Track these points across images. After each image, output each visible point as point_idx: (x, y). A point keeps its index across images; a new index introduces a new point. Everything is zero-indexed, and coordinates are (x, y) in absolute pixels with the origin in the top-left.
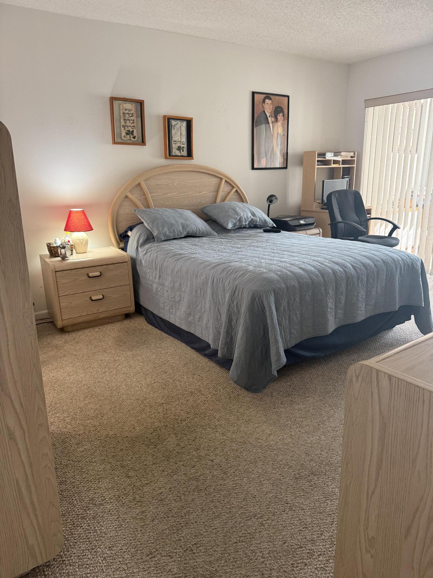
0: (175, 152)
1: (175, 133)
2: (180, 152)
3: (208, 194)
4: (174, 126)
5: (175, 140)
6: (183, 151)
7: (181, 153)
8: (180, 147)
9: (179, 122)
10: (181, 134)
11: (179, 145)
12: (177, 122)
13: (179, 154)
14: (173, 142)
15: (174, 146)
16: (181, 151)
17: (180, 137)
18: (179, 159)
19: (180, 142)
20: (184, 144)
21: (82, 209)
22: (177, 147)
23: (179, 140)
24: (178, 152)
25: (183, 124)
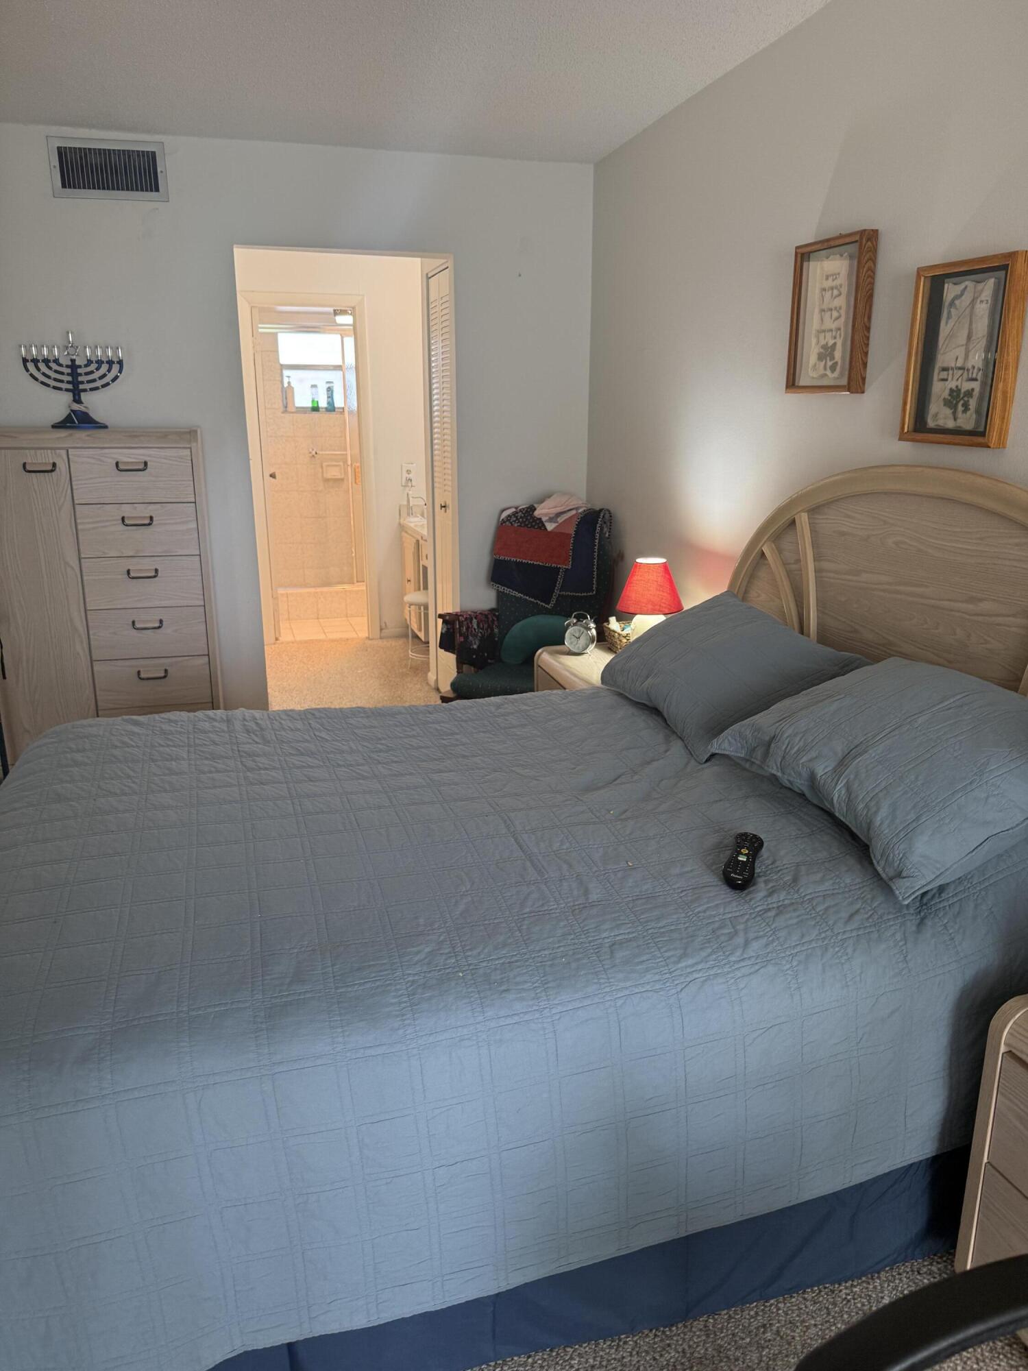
0: (939, 415)
1: (951, 336)
2: (954, 413)
3: (1000, 620)
4: (952, 304)
5: (945, 365)
6: (966, 408)
7: (955, 419)
8: (958, 390)
9: (968, 283)
10: (969, 337)
11: (952, 384)
12: (962, 286)
13: (950, 424)
14: (936, 371)
15: (939, 389)
16: (960, 408)
17: (963, 349)
18: (948, 443)
19: (960, 372)
20: (976, 380)
21: (661, 560)
22: (946, 394)
23: (959, 364)
24: (948, 412)
25: (982, 291)
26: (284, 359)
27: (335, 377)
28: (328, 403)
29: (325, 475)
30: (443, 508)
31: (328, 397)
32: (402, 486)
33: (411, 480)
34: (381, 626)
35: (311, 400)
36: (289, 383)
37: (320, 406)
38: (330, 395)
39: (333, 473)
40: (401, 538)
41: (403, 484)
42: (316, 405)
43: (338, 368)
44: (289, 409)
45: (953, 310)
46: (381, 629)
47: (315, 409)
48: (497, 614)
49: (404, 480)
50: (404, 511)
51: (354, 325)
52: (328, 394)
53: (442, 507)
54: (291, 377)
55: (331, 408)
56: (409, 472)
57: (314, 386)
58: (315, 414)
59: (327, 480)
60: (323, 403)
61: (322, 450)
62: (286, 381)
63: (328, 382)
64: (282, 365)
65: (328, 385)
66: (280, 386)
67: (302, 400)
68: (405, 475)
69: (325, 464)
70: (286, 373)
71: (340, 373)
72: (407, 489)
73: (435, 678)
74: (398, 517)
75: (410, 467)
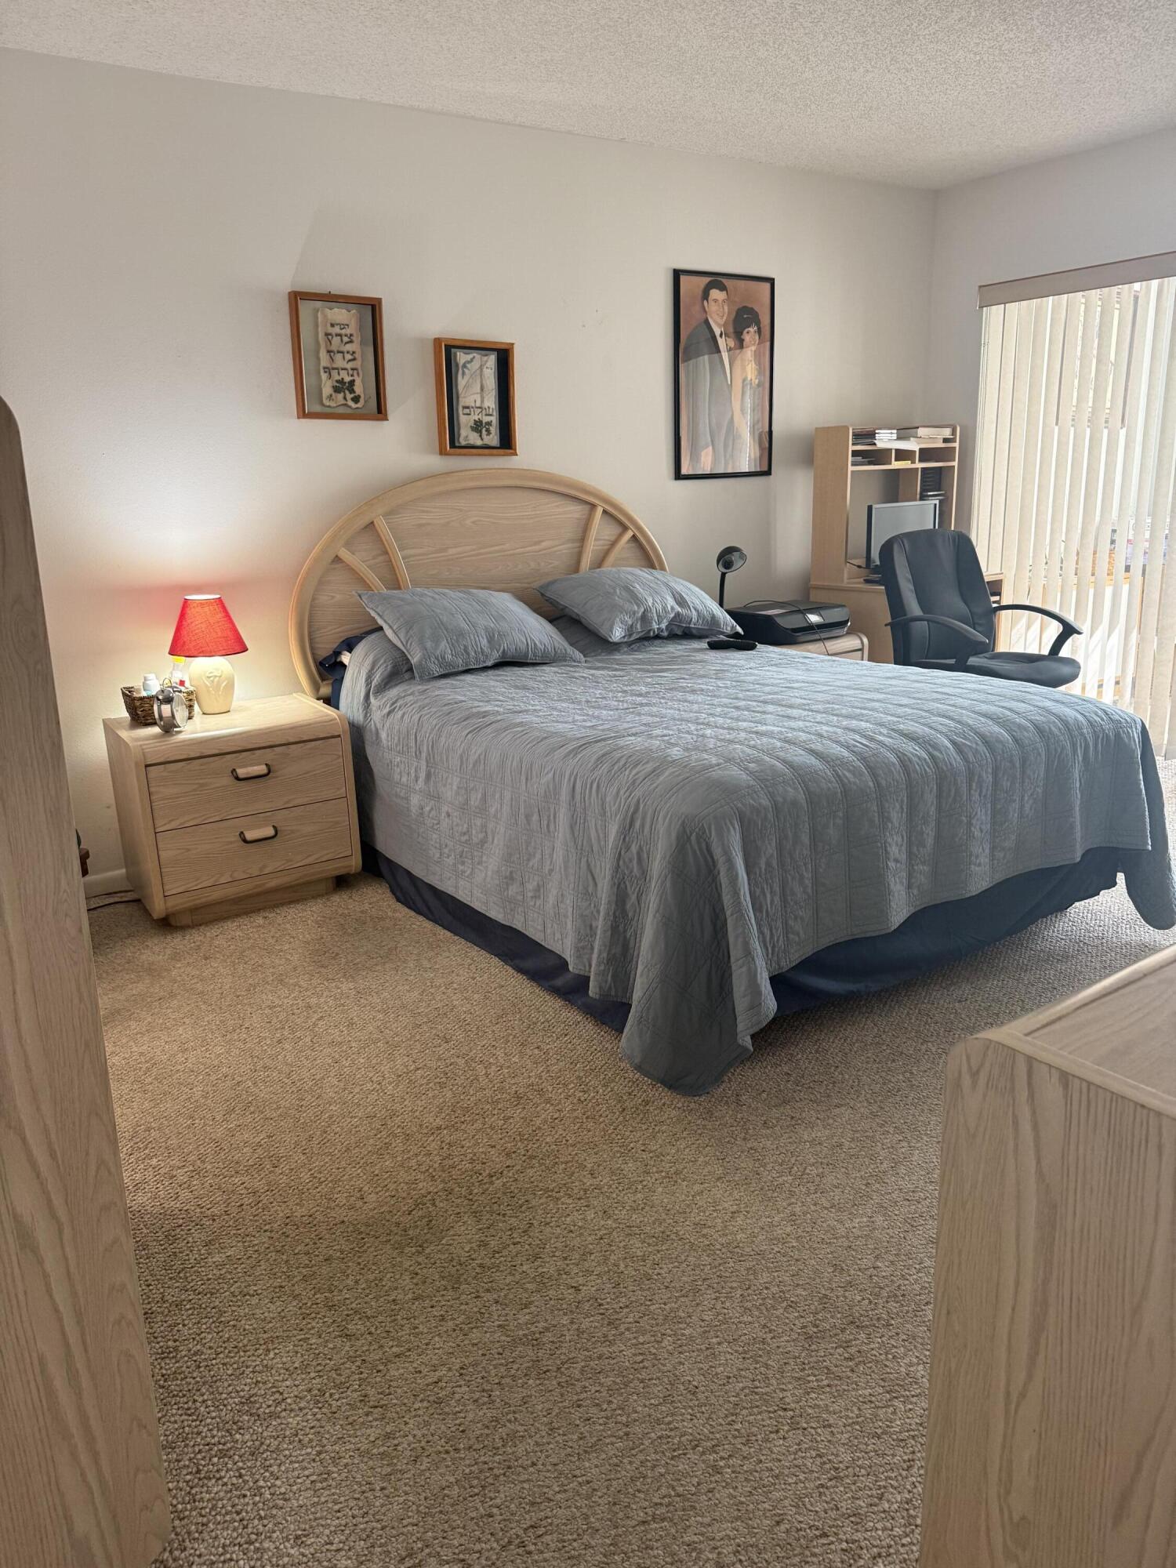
0: (466, 435)
1: (467, 386)
2: (481, 436)
3: (556, 548)
4: (464, 366)
5: (467, 405)
6: (488, 431)
7: (482, 439)
8: (481, 422)
9: (476, 355)
10: (482, 388)
11: (476, 417)
12: (471, 356)
13: (479, 443)
14: (460, 409)
15: (465, 421)
16: (484, 432)
17: (479, 397)
18: (479, 455)
19: (480, 410)
20: (491, 415)
21: (218, 596)
22: (472, 423)
23: (478, 404)
24: (476, 435)
25: (487, 361)
45: (465, 370)
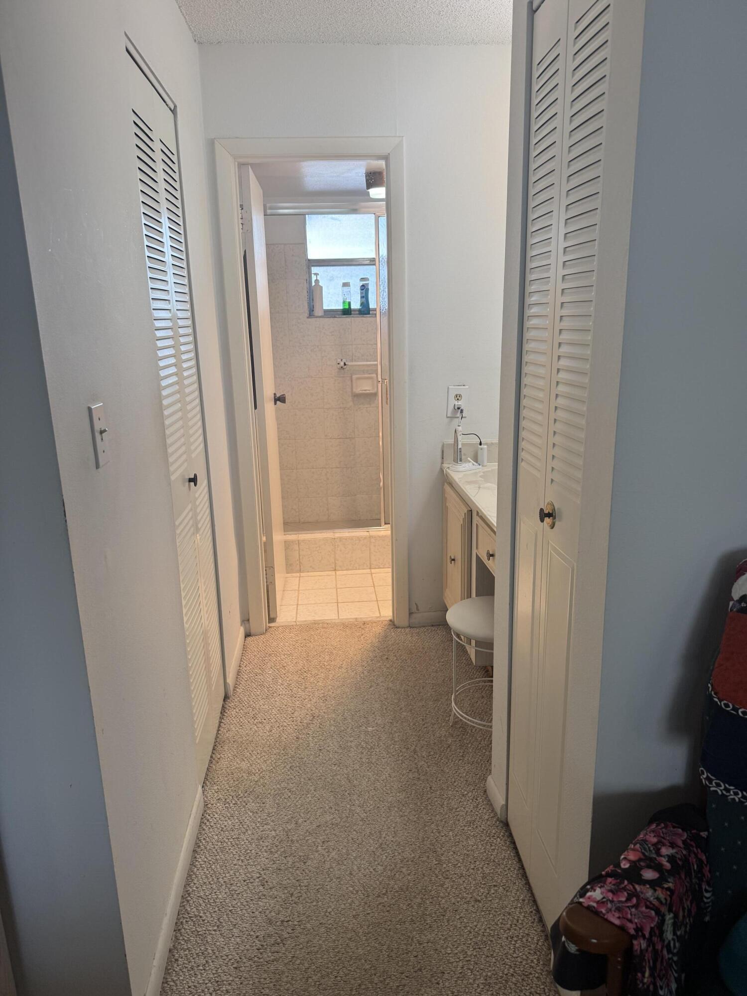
26: (313, 253)
27: (368, 272)
28: (362, 304)
29: (354, 390)
30: (547, 520)
31: (362, 297)
32: (447, 417)
33: (462, 411)
34: (410, 609)
35: (342, 301)
36: (317, 281)
37: (352, 307)
38: (364, 295)
39: (365, 387)
40: (443, 492)
41: (449, 415)
42: (347, 307)
43: (372, 262)
44: (318, 312)
46: (411, 614)
47: (347, 312)
48: (704, 834)
49: (451, 408)
50: (449, 455)
51: (388, 199)
52: (361, 293)
53: (543, 515)
54: (320, 274)
55: (365, 310)
56: (458, 397)
57: (346, 285)
58: (347, 320)
59: (357, 396)
60: (356, 305)
61: (352, 361)
62: (314, 278)
63: (362, 279)
64: (309, 260)
65: (362, 283)
66: (306, 285)
67: (332, 300)
68: (453, 402)
69: (354, 377)
70: (314, 270)
71: (373, 268)
72: (456, 421)
73: (503, 802)
74: (439, 460)
75: (460, 390)
